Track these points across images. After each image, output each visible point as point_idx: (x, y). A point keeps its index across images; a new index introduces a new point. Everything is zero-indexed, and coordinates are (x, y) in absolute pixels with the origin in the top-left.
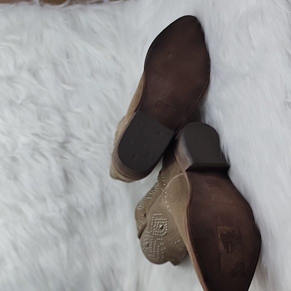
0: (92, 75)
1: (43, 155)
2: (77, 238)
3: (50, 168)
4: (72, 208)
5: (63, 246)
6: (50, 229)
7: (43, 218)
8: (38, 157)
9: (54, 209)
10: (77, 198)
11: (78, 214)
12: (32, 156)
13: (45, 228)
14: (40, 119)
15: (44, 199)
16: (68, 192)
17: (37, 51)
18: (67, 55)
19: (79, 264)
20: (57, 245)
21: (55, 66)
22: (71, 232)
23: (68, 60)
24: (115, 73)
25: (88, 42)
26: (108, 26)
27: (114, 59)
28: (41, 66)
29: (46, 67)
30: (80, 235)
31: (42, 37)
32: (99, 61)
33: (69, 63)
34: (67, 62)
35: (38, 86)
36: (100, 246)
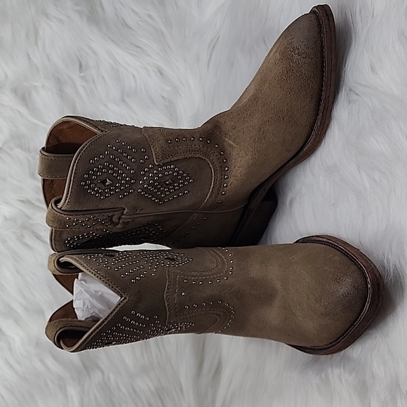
0: (123, 101)
1: (38, 237)
2: (97, 377)
5: (73, 391)
6: (51, 363)
7: (38, 344)
8: (29, 240)
12: (20, 239)
13: (44, 363)
14: (32, 175)
15: (40, 312)
17: (29, 58)
18: (80, 66)
21: (59, 83)
22: (85, 367)
23: (82, 74)
24: (163, 97)
25: (115, 42)
26: (150, 17)
27: (161, 73)
28: (35, 84)
29: (43, 86)
30: (103, 372)
31: (36, 33)
32: (134, 76)
33: (83, 78)
34: (81, 77)
35: (30, 118)
36: (135, 391)
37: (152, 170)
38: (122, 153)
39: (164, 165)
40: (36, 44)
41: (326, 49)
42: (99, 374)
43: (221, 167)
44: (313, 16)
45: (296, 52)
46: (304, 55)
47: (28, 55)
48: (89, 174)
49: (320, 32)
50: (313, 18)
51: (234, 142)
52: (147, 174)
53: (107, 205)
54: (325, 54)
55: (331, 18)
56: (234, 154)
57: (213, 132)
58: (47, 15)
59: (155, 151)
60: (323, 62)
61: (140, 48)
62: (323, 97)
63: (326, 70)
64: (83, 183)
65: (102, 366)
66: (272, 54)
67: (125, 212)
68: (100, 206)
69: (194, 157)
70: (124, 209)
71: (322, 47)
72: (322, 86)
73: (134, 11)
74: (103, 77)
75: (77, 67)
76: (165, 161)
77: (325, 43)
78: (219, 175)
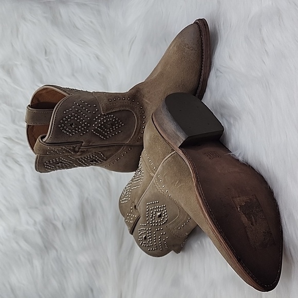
0: (73, 75)
1: (17, 162)
2: (53, 253)
3: (24, 176)
4: (48, 221)
5: (37, 263)
6: (23, 244)
7: (15, 232)
8: (11, 163)
9: (28, 222)
10: (53, 210)
11: (55, 226)
12: (5, 162)
13: (17, 243)
14: (14, 122)
15: (17, 211)
16: (44, 203)
17: (12, 46)
18: (46, 52)
19: (55, 283)
20: (30, 261)
21: (32, 63)
22: (46, 247)
23: (47, 58)
24: (99, 73)
25: (69, 38)
26: (92, 22)
27: (98, 58)
28: (16, 62)
29: (21, 64)
30: (57, 251)
31: (18, 30)
32: (80, 60)
33: (47, 60)
34: (46, 59)
35: (12, 84)
36: (78, 263)
37: (100, 118)
38: (82, 107)
39: (107, 114)
40: (18, 37)
41: (204, 45)
42: (55, 252)
43: (141, 116)
44: (196, 26)
45: (187, 46)
46: (192, 49)
47: (12, 44)
48: (63, 120)
49: (201, 35)
50: (196, 27)
51: (149, 100)
52: (97, 120)
53: (73, 140)
54: (204, 48)
55: (207, 27)
56: (149, 108)
57: (136, 95)
58: (24, 19)
59: (102, 106)
60: (202, 52)
61: (85, 42)
62: (203, 73)
63: (204, 57)
64: (60, 126)
65: (57, 247)
66: (171, 47)
67: (83, 144)
68: (69, 140)
69: (125, 110)
70: (83, 142)
71: (202, 44)
72: (202, 67)
73: (81, 18)
74: (60, 60)
75: (44, 53)
76: (108, 112)
77: (204, 42)
78: (140, 121)
